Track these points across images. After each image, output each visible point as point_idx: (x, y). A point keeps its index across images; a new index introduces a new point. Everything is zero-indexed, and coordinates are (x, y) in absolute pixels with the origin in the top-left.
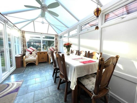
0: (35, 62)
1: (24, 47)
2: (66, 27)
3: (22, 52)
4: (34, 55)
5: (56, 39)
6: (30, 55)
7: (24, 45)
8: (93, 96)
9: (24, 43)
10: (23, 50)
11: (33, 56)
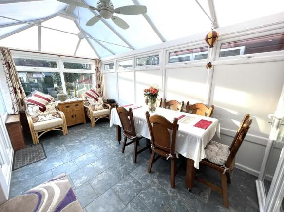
0: (61, 128)
1: (16, 92)
2: (130, 47)
3: (15, 107)
4: (53, 111)
5: (97, 70)
6: (42, 113)
7: (15, 89)
8: (225, 170)
9: (15, 83)
10: (15, 101)
11: (49, 114)
